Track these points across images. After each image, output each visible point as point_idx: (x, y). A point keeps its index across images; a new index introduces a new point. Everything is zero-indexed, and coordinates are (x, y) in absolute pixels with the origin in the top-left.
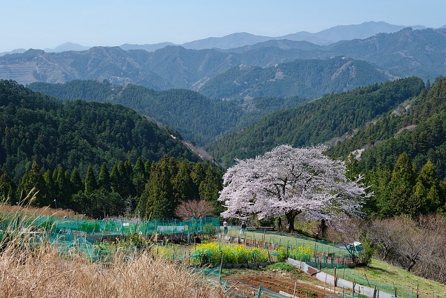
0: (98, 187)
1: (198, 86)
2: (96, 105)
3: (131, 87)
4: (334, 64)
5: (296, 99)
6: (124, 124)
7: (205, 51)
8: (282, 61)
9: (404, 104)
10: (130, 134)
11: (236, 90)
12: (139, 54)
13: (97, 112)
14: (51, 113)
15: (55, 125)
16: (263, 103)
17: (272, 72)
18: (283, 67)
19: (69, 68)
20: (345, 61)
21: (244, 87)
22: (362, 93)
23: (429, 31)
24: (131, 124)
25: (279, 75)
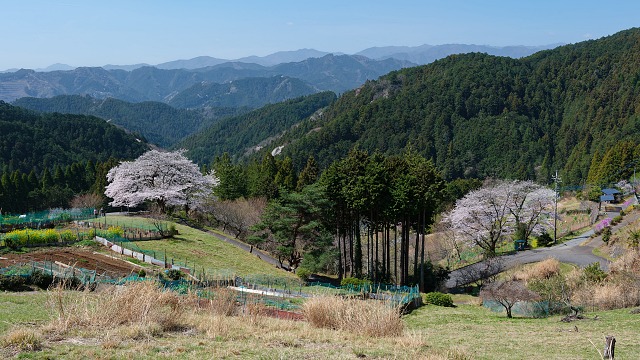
0: (53, 185)
1: (168, 99)
2: (70, 117)
3: (111, 101)
4: (276, 80)
5: (246, 108)
6: (96, 131)
7: (174, 71)
8: (236, 78)
9: (318, 111)
10: (101, 139)
11: (200, 102)
12: (119, 73)
13: (71, 122)
14: (27, 125)
15: (31, 133)
16: (219, 111)
17: (227, 87)
18: (236, 83)
19: (58, 85)
20: (284, 79)
21: (206, 99)
22: (291, 103)
23: (346, 56)
24: (102, 131)
25: (233, 89)
